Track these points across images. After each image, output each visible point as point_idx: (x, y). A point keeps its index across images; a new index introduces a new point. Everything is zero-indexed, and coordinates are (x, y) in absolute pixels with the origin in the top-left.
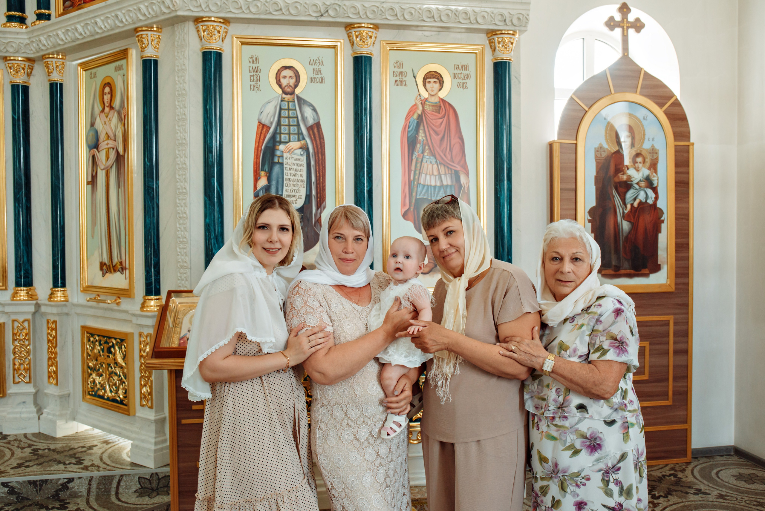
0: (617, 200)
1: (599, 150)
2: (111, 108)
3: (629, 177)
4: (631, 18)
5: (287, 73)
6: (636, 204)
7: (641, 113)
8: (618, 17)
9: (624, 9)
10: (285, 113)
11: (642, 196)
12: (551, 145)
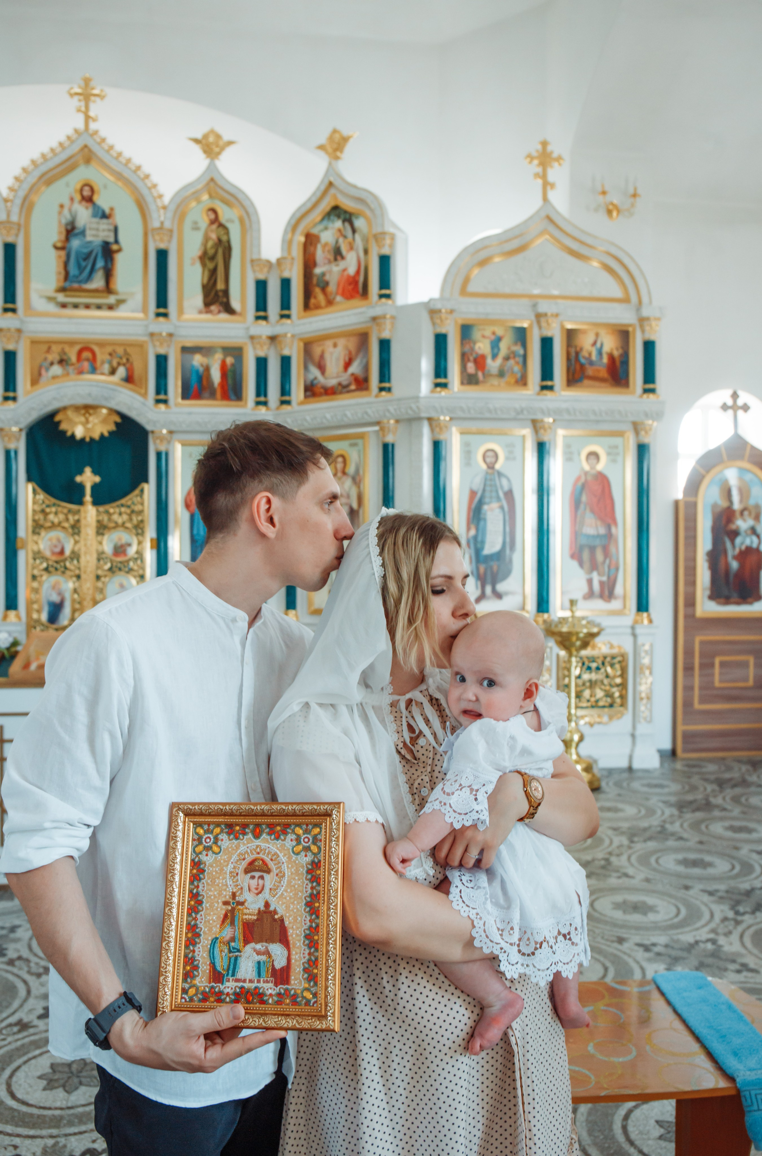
0: (728, 544)
1: (714, 506)
2: (344, 473)
3: (738, 527)
4: (740, 402)
5: (490, 454)
6: (743, 548)
7: (748, 477)
8: (730, 402)
9: (735, 396)
10: (488, 483)
11: (748, 542)
12: (676, 503)
